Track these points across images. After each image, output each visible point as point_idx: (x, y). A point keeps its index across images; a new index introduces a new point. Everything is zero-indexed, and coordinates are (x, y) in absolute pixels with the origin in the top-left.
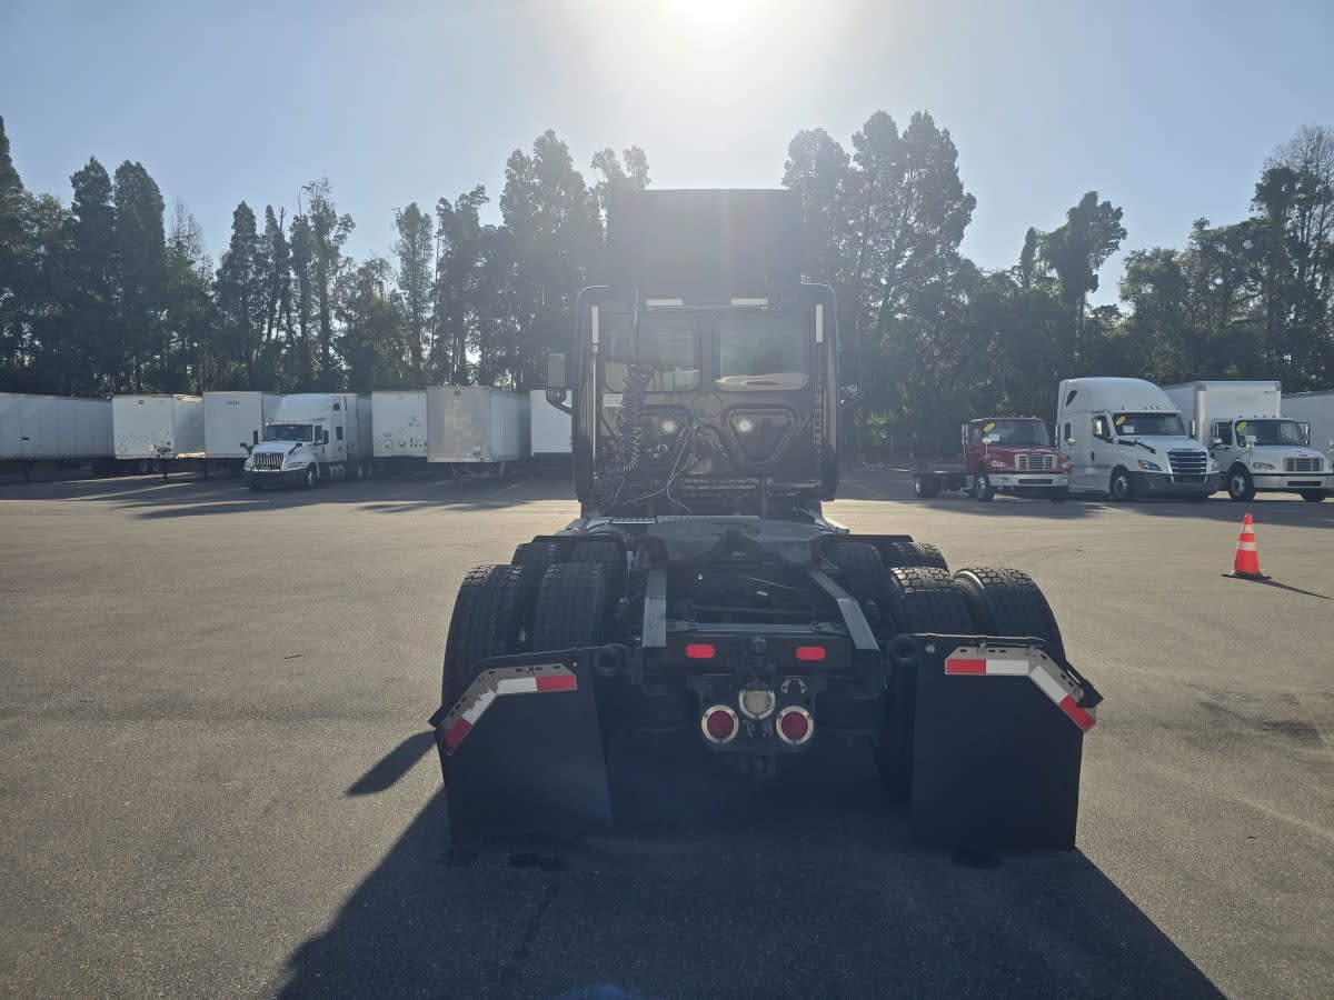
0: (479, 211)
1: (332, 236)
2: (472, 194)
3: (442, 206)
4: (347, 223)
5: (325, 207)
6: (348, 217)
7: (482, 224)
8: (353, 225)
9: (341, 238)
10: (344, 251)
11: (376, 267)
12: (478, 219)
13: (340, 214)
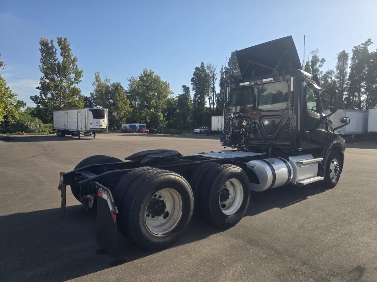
0: (368, 48)
1: (317, 66)
2: (366, 42)
3: (354, 49)
4: (323, 61)
5: (316, 58)
6: (323, 59)
7: (370, 52)
8: (325, 61)
9: (320, 66)
10: (320, 70)
11: (330, 73)
12: (368, 50)
13: (320, 59)
